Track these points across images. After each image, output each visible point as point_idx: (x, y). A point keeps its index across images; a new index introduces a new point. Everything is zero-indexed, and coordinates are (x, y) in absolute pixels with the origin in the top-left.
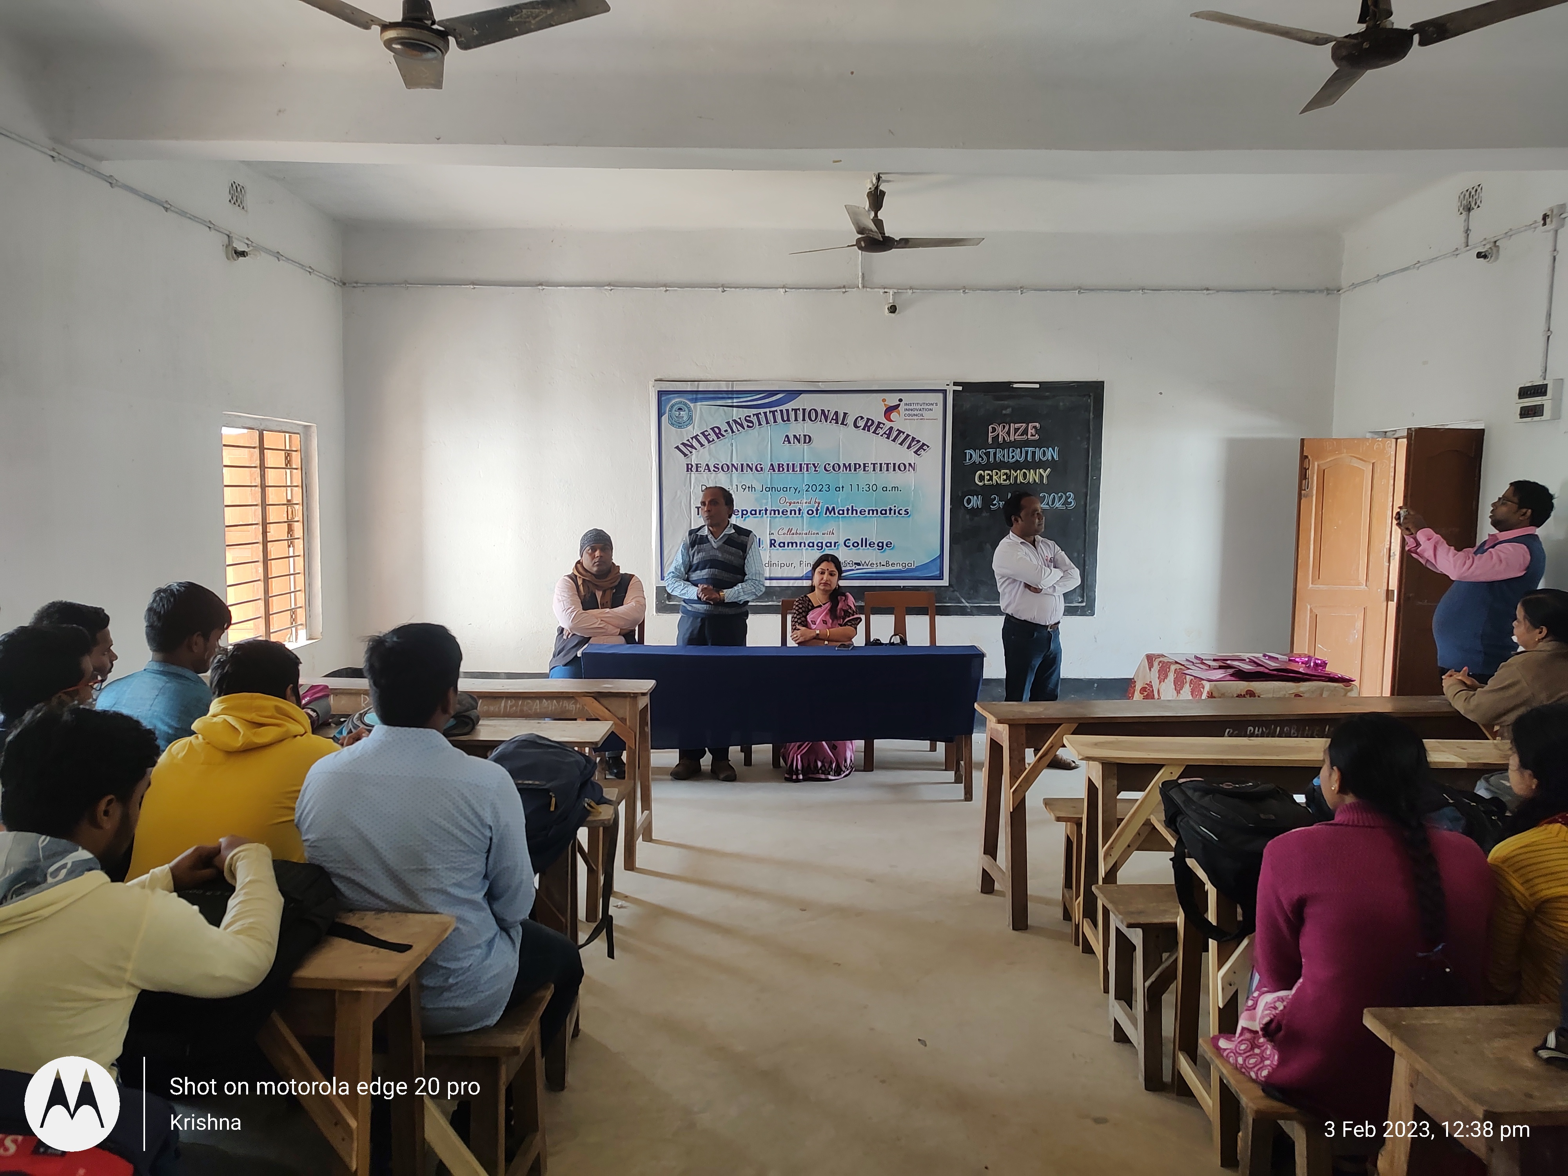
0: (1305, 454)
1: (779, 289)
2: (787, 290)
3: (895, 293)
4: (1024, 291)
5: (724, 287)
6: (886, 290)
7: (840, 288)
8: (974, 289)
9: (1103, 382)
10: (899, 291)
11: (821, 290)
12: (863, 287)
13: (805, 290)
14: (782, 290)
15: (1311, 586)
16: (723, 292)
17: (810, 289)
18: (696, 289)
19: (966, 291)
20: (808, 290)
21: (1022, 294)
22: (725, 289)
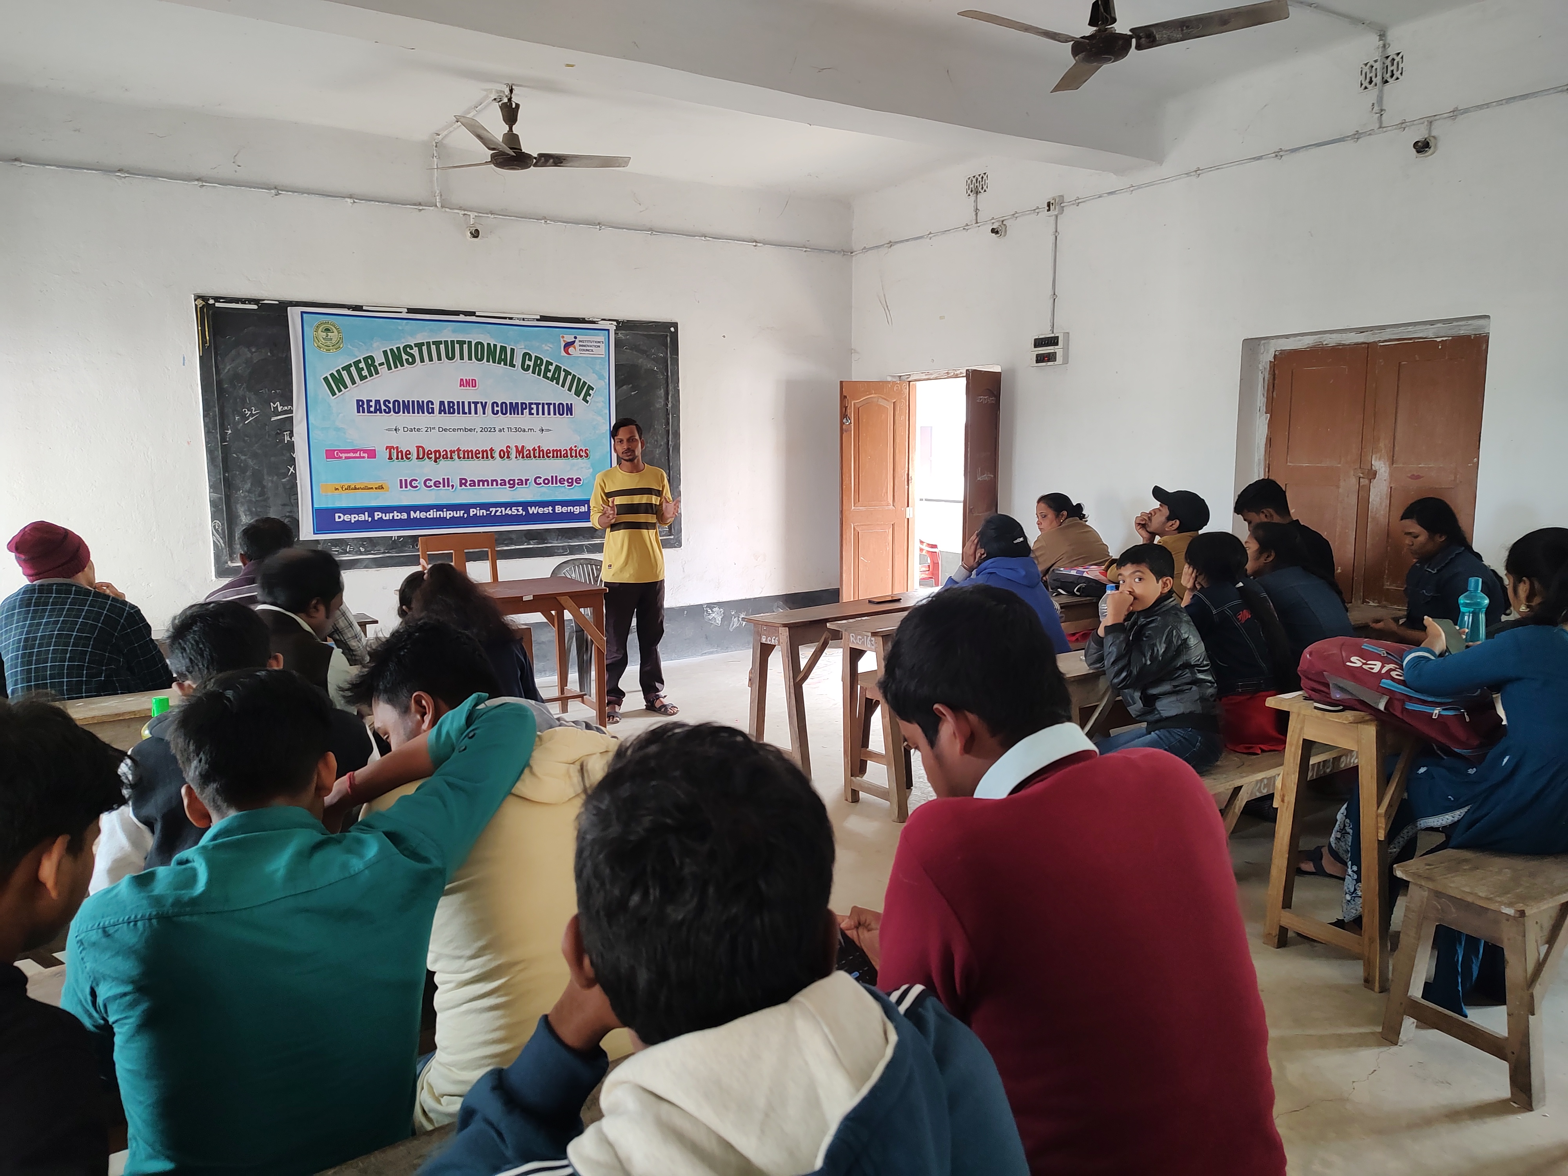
0: (845, 394)
1: (347, 199)
2: (356, 201)
3: (476, 216)
4: (603, 227)
5: (278, 189)
6: (466, 212)
7: (415, 204)
8: (555, 220)
9: (677, 323)
10: (480, 215)
11: (395, 205)
12: (442, 207)
13: (377, 203)
14: (349, 201)
15: (853, 508)
16: (276, 195)
17: (383, 202)
18: (243, 188)
19: (548, 222)
20: (381, 204)
21: (600, 230)
22: (280, 192)
